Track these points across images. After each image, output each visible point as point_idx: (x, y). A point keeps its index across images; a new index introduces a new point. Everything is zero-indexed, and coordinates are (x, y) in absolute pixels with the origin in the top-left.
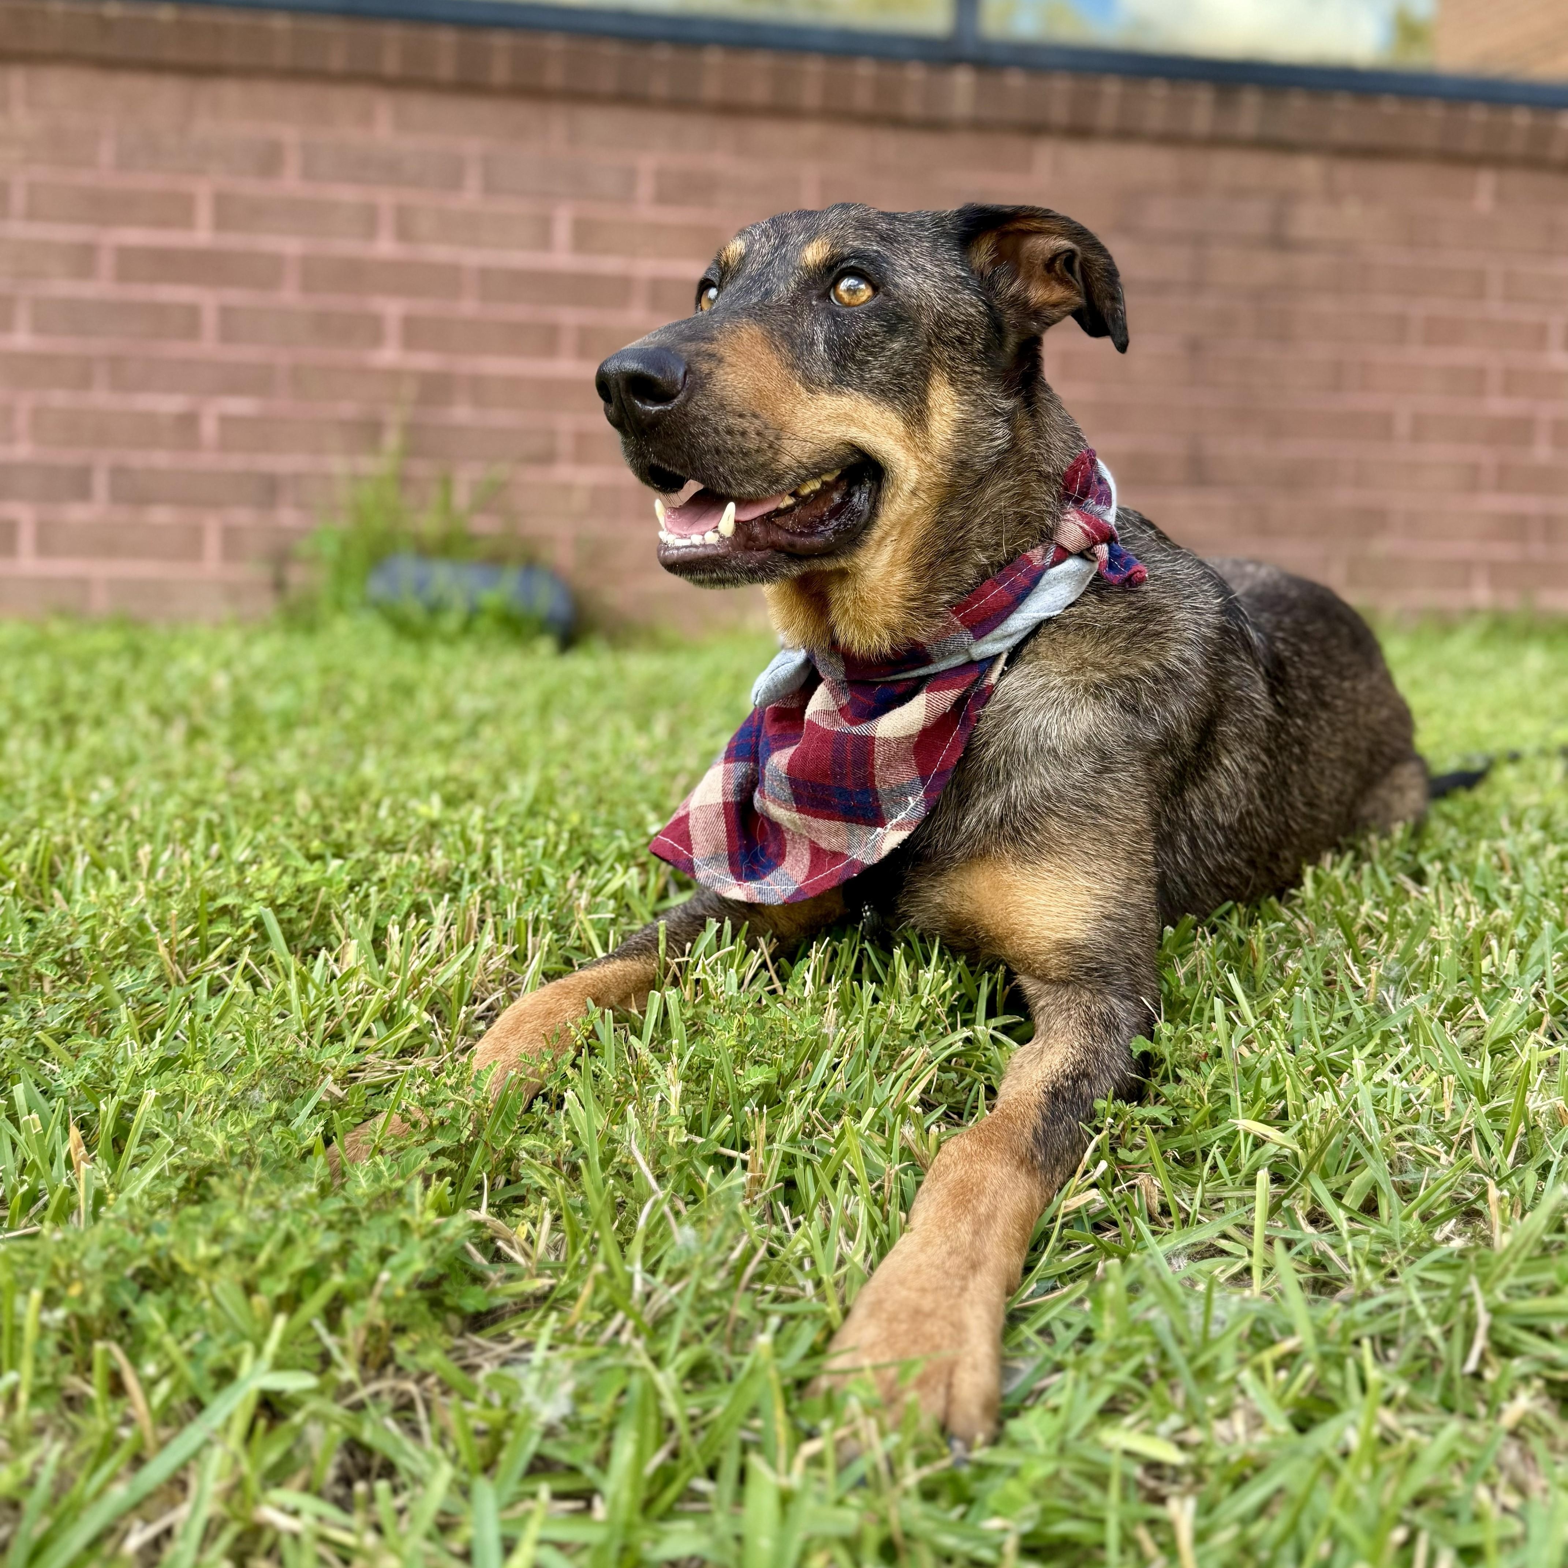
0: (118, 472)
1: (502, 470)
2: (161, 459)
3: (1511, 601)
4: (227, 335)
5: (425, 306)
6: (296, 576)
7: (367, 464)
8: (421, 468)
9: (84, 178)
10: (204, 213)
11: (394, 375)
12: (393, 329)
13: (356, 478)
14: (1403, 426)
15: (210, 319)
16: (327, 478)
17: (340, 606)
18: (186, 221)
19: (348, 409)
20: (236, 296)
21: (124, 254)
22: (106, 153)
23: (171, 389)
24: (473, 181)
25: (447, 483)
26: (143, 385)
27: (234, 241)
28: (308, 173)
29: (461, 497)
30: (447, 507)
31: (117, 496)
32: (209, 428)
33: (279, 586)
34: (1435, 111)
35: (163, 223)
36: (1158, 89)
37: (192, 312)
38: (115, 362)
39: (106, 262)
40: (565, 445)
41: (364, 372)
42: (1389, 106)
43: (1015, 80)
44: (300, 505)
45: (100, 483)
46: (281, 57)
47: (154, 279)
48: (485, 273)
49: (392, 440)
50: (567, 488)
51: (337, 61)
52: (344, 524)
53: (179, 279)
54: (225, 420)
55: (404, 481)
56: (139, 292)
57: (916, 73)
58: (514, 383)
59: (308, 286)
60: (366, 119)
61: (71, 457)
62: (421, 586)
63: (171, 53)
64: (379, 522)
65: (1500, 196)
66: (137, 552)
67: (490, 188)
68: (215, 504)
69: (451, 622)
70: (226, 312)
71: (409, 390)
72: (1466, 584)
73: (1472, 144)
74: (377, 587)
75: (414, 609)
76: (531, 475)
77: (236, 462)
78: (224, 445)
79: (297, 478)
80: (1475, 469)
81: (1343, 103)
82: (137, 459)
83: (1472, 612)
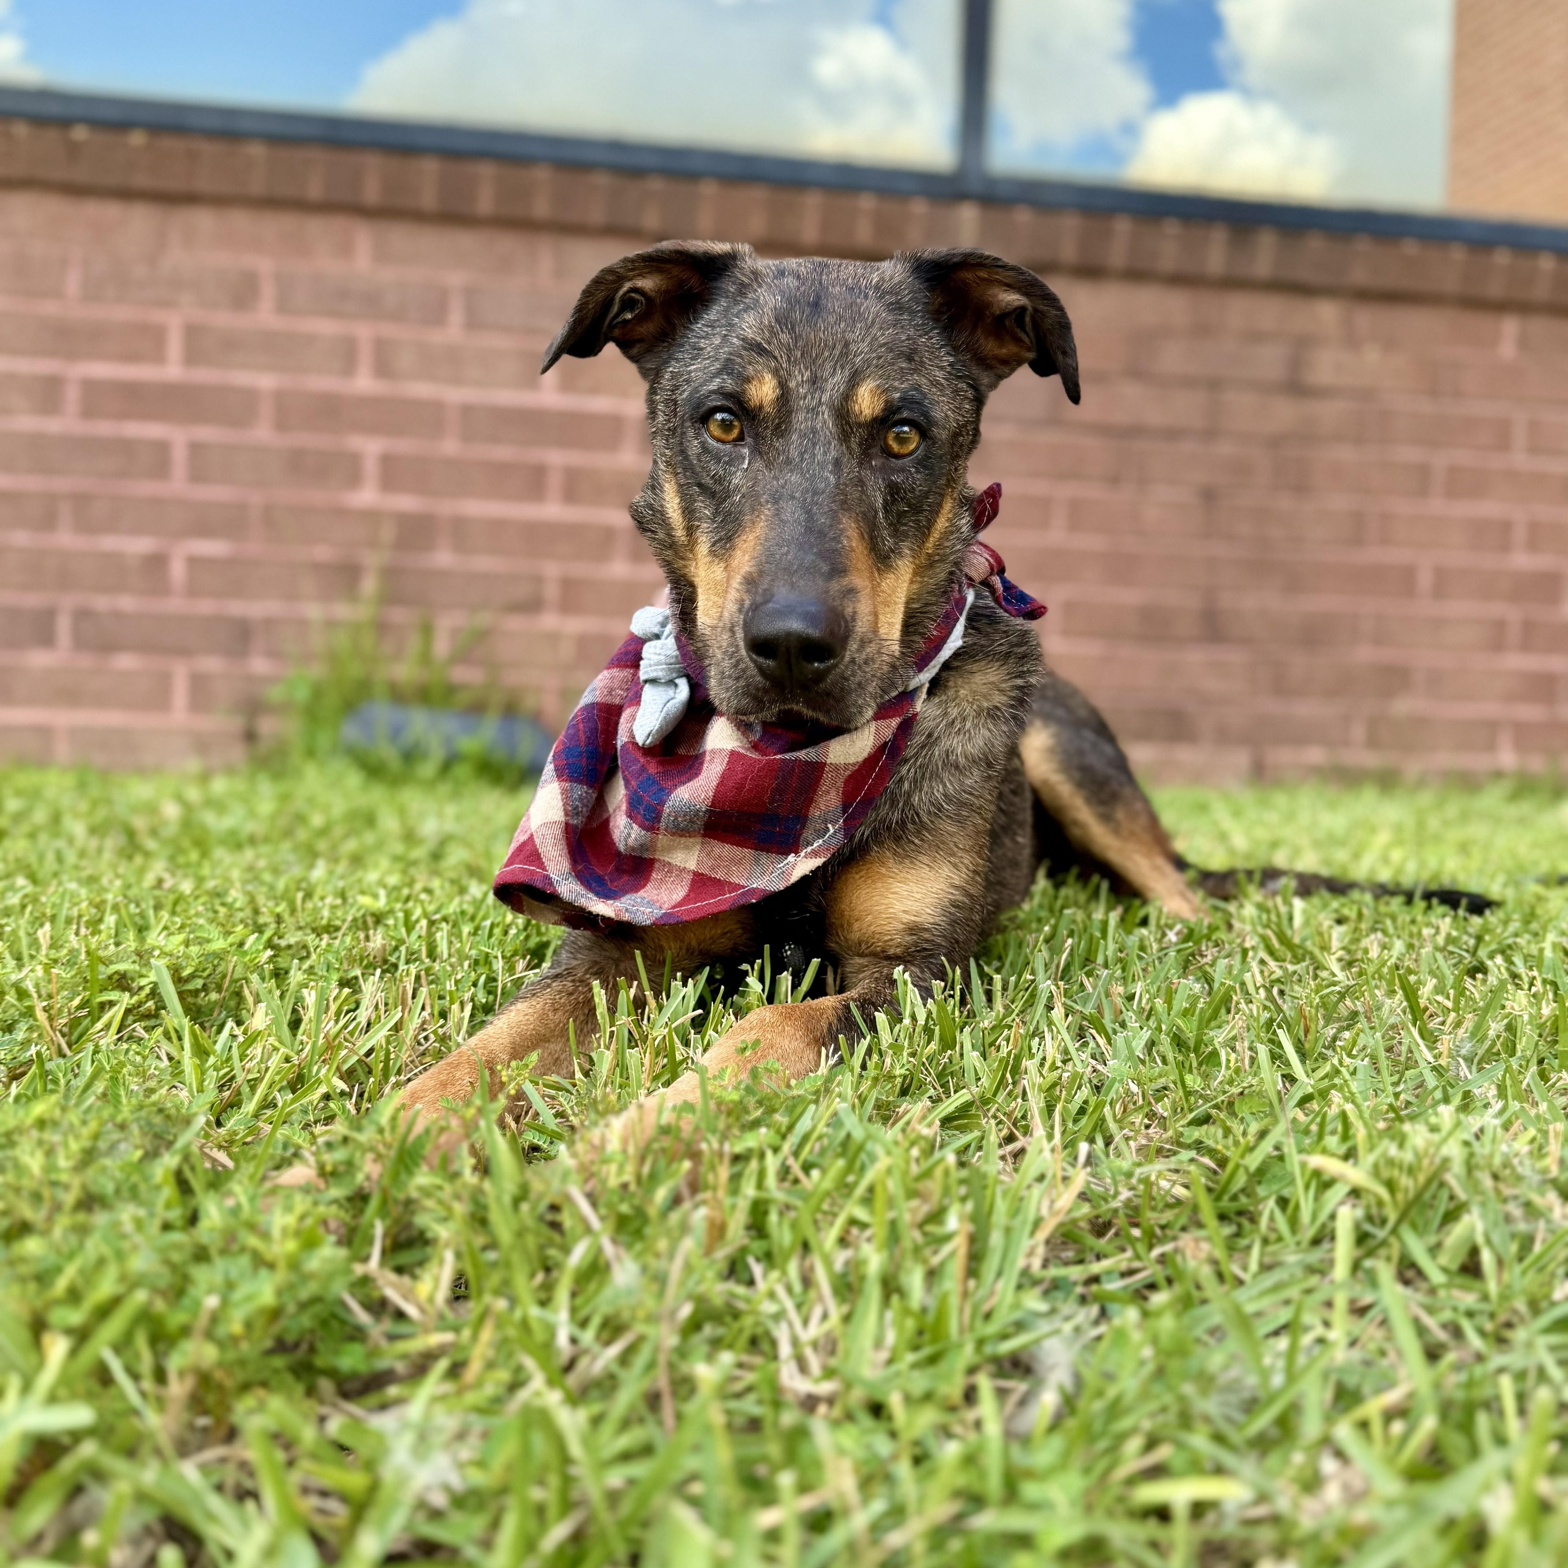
0: (82, 615)
1: (484, 619)
2: (127, 603)
3: (1537, 764)
4: (197, 476)
5: (404, 446)
6: (267, 726)
7: (343, 611)
8: (399, 615)
9: (50, 308)
10: (175, 346)
11: (372, 516)
12: (371, 468)
13: (331, 624)
14: (1425, 580)
15: (179, 456)
16: (302, 624)
17: (311, 753)
18: (158, 356)
19: (323, 553)
20: (206, 433)
21: (90, 387)
22: (73, 283)
23: (136, 530)
24: (456, 316)
25: (427, 630)
26: (110, 526)
27: (204, 375)
28: (283, 307)
29: (441, 647)
30: (426, 658)
31: (80, 643)
32: (178, 570)
33: (250, 736)
34: (1458, 254)
35: (130, 357)
36: (1172, 228)
37: (162, 448)
38: (81, 500)
39: (72, 395)
40: (552, 592)
41: (342, 513)
42: (1410, 248)
43: (1023, 216)
44: (274, 654)
45: (64, 626)
46: (257, 186)
47: (123, 416)
48: (467, 410)
49: (369, 585)
50: (553, 638)
51: (315, 190)
52: (317, 671)
53: (146, 416)
54: (194, 562)
55: (382, 627)
56: (105, 428)
57: (919, 208)
58: (497, 526)
59: (282, 424)
60: (346, 250)
61: (32, 600)
62: (396, 732)
63: (141, 180)
64: (355, 670)
65: (1523, 343)
66: (101, 701)
67: (473, 323)
68: (184, 652)
69: (428, 769)
70: (196, 449)
71: (388, 533)
72: (1491, 746)
73: (1495, 289)
74: (350, 732)
75: (388, 753)
76: (515, 623)
77: (206, 607)
78: (193, 591)
79: (269, 623)
80: (1500, 625)
81: (1363, 245)
82: (101, 603)
83: (1498, 775)
